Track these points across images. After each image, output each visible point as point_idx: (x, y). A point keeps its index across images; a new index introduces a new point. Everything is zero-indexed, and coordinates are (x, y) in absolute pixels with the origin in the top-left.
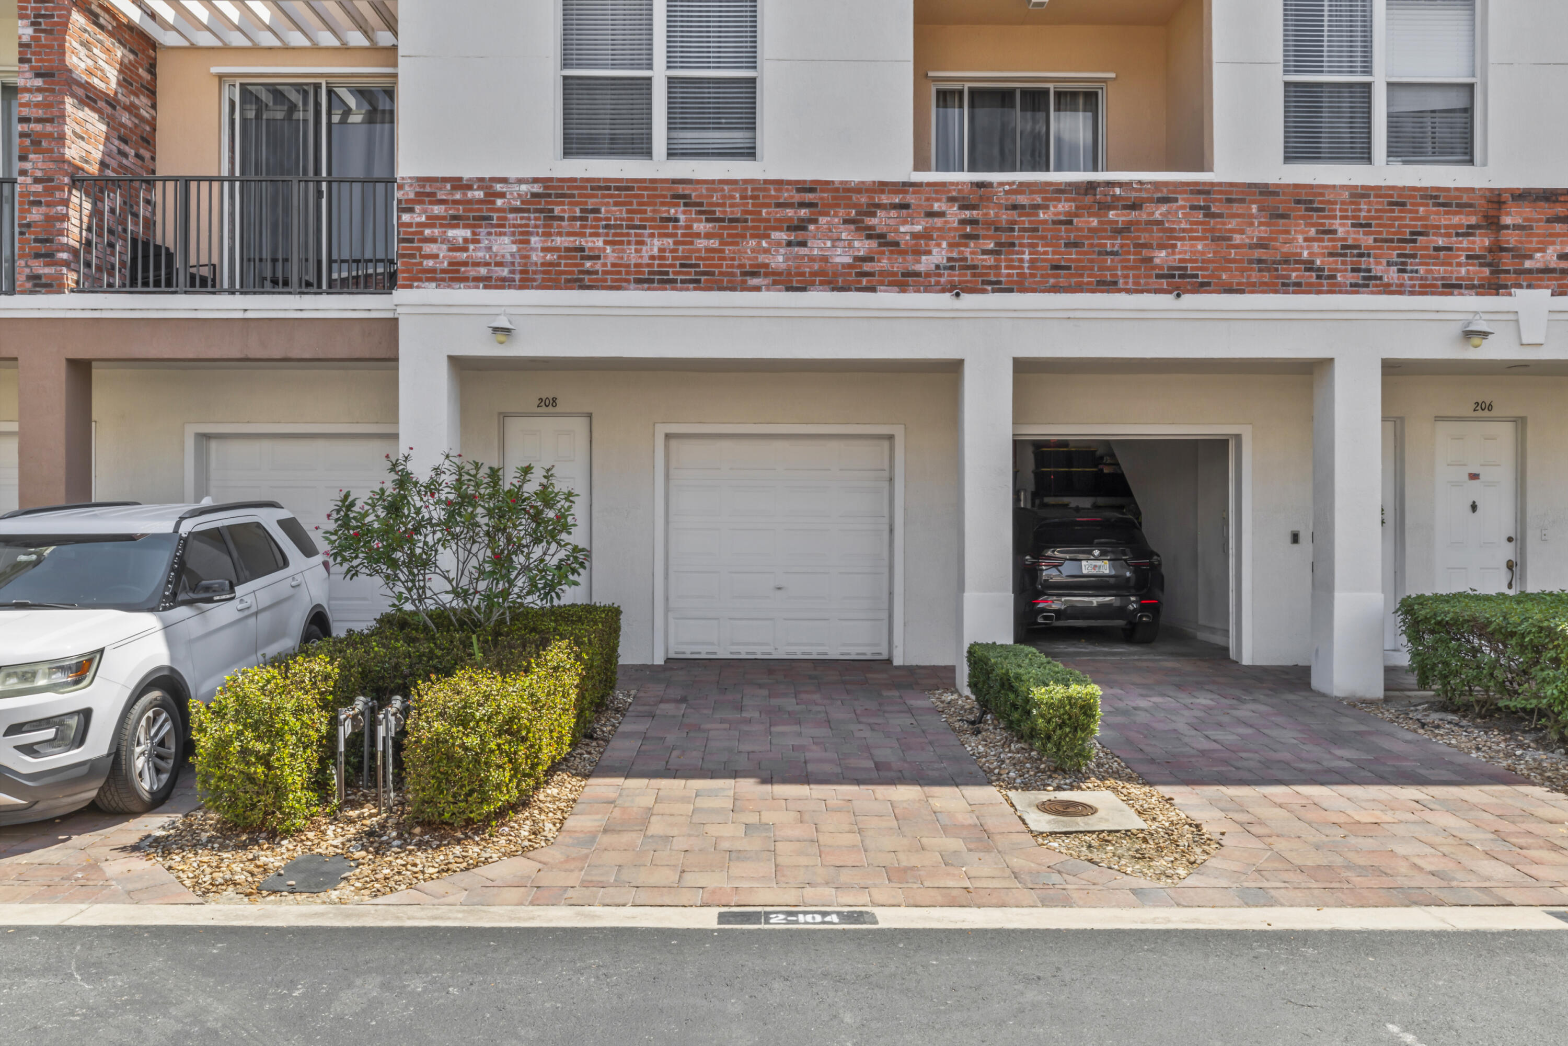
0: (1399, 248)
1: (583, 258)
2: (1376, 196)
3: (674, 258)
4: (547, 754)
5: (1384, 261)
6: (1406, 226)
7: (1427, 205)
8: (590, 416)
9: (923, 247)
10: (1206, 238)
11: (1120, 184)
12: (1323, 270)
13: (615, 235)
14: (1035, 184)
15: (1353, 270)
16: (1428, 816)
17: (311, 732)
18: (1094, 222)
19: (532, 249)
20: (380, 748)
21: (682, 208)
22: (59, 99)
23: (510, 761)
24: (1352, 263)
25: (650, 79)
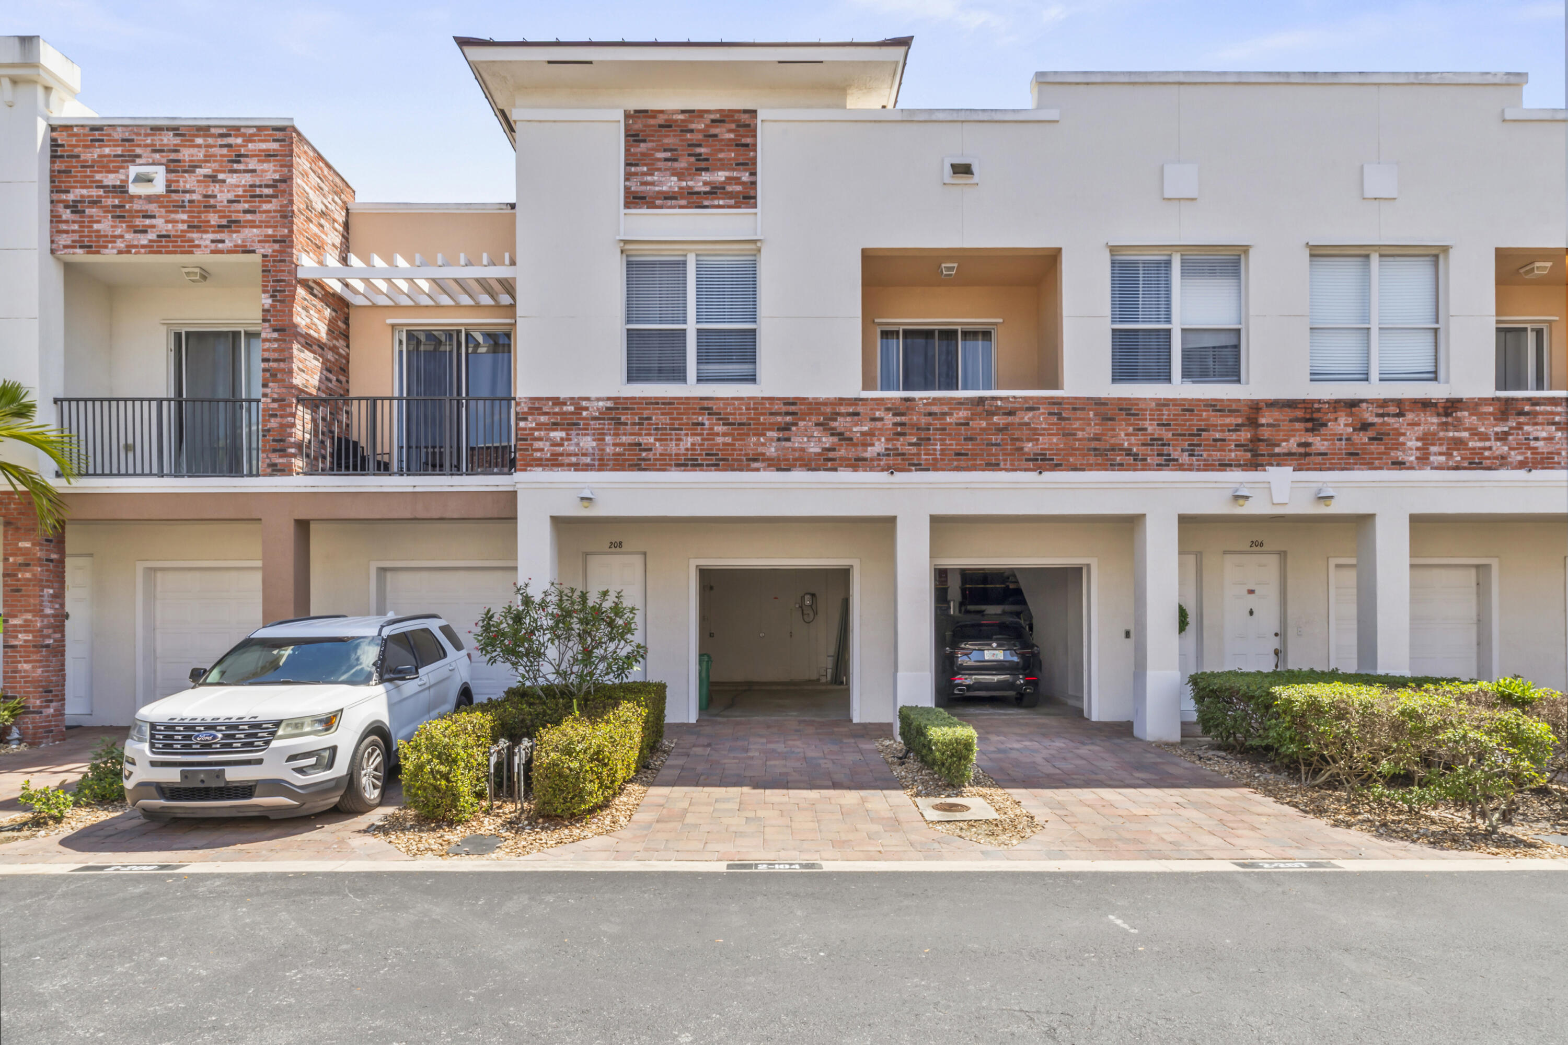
0: (1190, 440)
1: (640, 450)
2: (1174, 405)
3: (701, 450)
4: (620, 774)
5: (1179, 449)
6: (1194, 425)
7: (1208, 411)
8: (645, 554)
9: (869, 441)
10: (1059, 434)
11: (1001, 399)
12: (1138, 455)
13: (662, 435)
14: (944, 399)
15: (1158, 455)
16: (1182, 811)
17: (472, 760)
18: (984, 424)
19: (607, 445)
20: (516, 770)
21: (707, 416)
22: (289, 346)
23: (598, 778)
24: (1158, 450)
25: (685, 330)
